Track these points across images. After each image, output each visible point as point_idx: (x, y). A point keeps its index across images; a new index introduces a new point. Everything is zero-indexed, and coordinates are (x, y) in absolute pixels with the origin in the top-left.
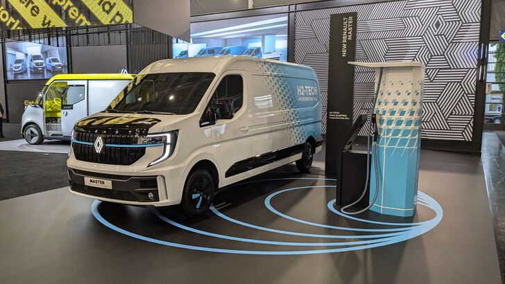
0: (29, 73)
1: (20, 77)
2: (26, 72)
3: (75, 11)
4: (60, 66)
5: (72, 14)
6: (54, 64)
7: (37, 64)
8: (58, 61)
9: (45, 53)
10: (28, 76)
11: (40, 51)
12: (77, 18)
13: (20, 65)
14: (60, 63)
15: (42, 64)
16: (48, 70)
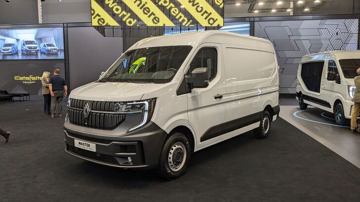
0: (20, 54)
1: (9, 58)
2: (17, 53)
3: (176, 10)
4: (55, 49)
5: (173, 12)
6: (49, 48)
7: (30, 48)
8: (54, 46)
9: (40, 40)
10: (20, 57)
11: (34, 38)
12: (177, 15)
13: (10, 48)
14: (55, 48)
15: (35, 48)
16: (41, 53)
